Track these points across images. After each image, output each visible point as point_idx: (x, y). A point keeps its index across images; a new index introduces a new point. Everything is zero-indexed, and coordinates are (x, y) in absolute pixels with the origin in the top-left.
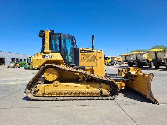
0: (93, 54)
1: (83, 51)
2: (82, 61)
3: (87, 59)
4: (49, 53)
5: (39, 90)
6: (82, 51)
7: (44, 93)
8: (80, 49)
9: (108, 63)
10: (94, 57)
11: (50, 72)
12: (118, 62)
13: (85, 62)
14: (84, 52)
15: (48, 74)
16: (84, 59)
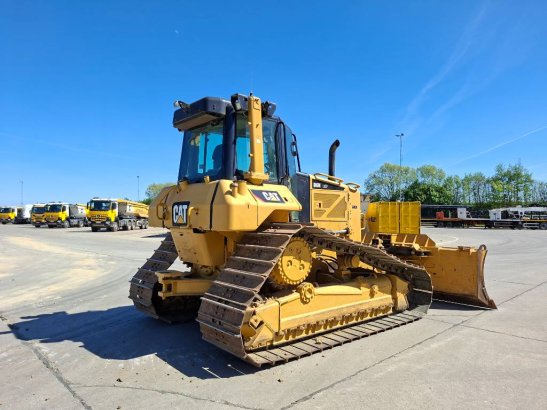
0: (342, 194)
1: (319, 185)
2: (316, 216)
3: (328, 210)
4: (262, 185)
5: (261, 323)
6: (316, 185)
7: (277, 334)
8: (312, 177)
9: (111, 223)
10: (343, 204)
11: (294, 252)
12: (139, 218)
13: (324, 217)
14: (321, 188)
15: (291, 258)
16: (322, 208)
